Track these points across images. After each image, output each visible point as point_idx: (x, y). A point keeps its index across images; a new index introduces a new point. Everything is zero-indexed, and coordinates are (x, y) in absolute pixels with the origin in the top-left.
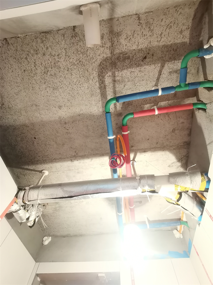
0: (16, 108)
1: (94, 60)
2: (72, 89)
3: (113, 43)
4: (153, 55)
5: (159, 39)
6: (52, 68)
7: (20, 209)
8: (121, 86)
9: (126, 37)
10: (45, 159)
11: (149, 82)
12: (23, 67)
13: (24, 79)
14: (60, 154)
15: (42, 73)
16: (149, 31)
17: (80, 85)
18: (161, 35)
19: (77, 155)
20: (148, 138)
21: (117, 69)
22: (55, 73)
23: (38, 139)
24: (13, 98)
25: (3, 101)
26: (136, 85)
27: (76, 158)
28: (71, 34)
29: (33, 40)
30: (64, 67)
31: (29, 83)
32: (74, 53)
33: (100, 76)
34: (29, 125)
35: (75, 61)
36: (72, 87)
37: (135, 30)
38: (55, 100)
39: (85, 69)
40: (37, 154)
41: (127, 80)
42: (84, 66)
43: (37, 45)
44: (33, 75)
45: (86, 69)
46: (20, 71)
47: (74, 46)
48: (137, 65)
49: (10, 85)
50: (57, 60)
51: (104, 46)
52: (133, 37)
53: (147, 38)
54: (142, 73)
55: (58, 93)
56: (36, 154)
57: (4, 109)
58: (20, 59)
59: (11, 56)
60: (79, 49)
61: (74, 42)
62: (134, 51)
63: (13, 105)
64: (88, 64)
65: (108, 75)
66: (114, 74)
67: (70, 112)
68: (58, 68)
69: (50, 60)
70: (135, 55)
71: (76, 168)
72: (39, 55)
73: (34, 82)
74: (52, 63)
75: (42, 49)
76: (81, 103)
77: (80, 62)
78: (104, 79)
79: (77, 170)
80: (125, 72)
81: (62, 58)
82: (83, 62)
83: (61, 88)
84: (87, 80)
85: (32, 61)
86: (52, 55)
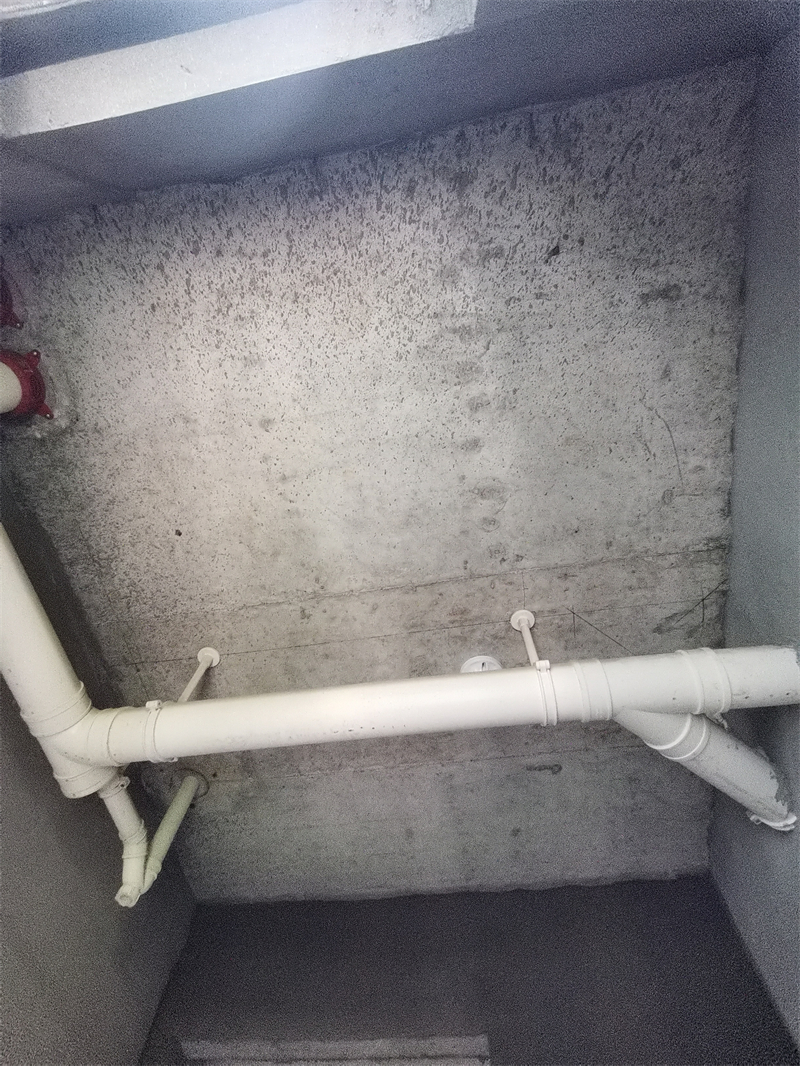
0: (119, 432)
1: (382, 266)
2: (308, 361)
4: (582, 242)
5: (602, 190)
6: (243, 297)
8: (476, 347)
9: (487, 189)
10: (211, 606)
11: (570, 333)
12: (149, 295)
13: (152, 335)
14: (263, 587)
15: (208, 312)
16: (565, 165)
18: (607, 175)
20: (575, 524)
21: (461, 290)
22: (253, 312)
23: (188, 537)
24: (111, 397)
25: (78, 410)
26: (528, 341)
27: (318, 602)
28: (306, 186)
29: (184, 207)
30: (284, 291)
31: (167, 347)
32: (315, 245)
33: (403, 316)
34: (160, 488)
35: (318, 271)
36: (308, 356)
37: (517, 164)
38: (248, 399)
39: (351, 293)
40: (185, 590)
41: (494, 327)
42: (350, 285)
43: (195, 223)
44: (179, 320)
45: (357, 293)
46: (137, 308)
47: (317, 222)
48: (528, 274)
49: (101, 353)
50: (260, 267)
51: (416, 218)
52: (513, 187)
53: (560, 186)
54: (546, 303)
55: (260, 376)
56: (182, 588)
57: (81, 434)
58: (138, 268)
59: (109, 261)
60: (335, 233)
61: (318, 208)
62: (517, 232)
63: (110, 421)
64: (365, 279)
65: (430, 311)
66: (450, 309)
67: (302, 439)
68: (263, 296)
69: (239, 269)
70: (522, 245)
71: (320, 640)
72: (203, 256)
73: (182, 342)
74: (244, 279)
75: (213, 233)
76: (338, 408)
77: (335, 274)
78: (416, 326)
79: (322, 647)
80: (487, 299)
81: (275, 262)
82: (347, 272)
83: (270, 359)
84: (359, 330)
85: (177, 276)
86: (244, 255)
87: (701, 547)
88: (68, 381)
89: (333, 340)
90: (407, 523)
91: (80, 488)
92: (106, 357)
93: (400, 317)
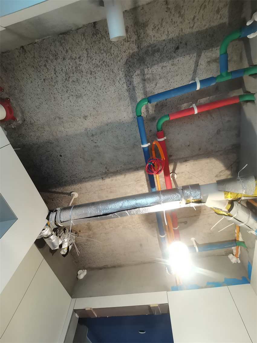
0: (38, 124)
1: (119, 59)
2: (97, 95)
3: (138, 35)
4: (186, 44)
5: (192, 25)
6: (73, 74)
7: (52, 235)
8: (152, 85)
9: (153, 27)
10: (74, 178)
11: (184, 77)
12: (43, 76)
13: (45, 90)
14: (89, 171)
15: (63, 80)
16: (179, 17)
17: (106, 89)
18: (194, 19)
19: (108, 172)
20: (188, 143)
21: (146, 65)
22: (77, 79)
23: (64, 157)
24: (34, 112)
25: (24, 117)
26: (170, 81)
27: (107, 175)
28: (91, 32)
29: (51, 44)
30: (87, 70)
31: (50, 93)
32: (96, 52)
33: (127, 76)
34: (53, 141)
35: (98, 63)
36: (97, 93)
37: (162, 18)
38: (79, 109)
39: (109, 70)
40: (65, 174)
41: (158, 77)
42: (109, 66)
43: (55, 49)
44: (53, 84)
45: (111, 69)
46: (39, 81)
47: (96, 45)
48: (169, 58)
49: (30, 97)
50: (78, 63)
51: (129, 40)
52: (162, 26)
53: (178, 25)
54: (175, 67)
55: (82, 101)
57: (26, 125)
58: (38, 67)
59: (29, 65)
60: (102, 48)
61: (96, 40)
62: (164, 42)
63: (35, 120)
64: (113, 64)
65: (136, 74)
66: (143, 72)
67: (97, 122)
68: (80, 73)
69: (71, 64)
70: (166, 47)
71: (109, 187)
72: (59, 60)
73: (55, 91)
74: (73, 67)
75: (62, 52)
76: (108, 110)
77: (104, 63)
78: (132, 79)
79: (109, 189)
80: (155, 67)
81: (83, 60)
82: (108, 62)
83: (84, 95)
84: (113, 82)
85: (51, 68)
86: (73, 59)
87: (230, 148)
88: (20, 108)
89: (105, 86)
90: (133, 147)
92: (31, 99)
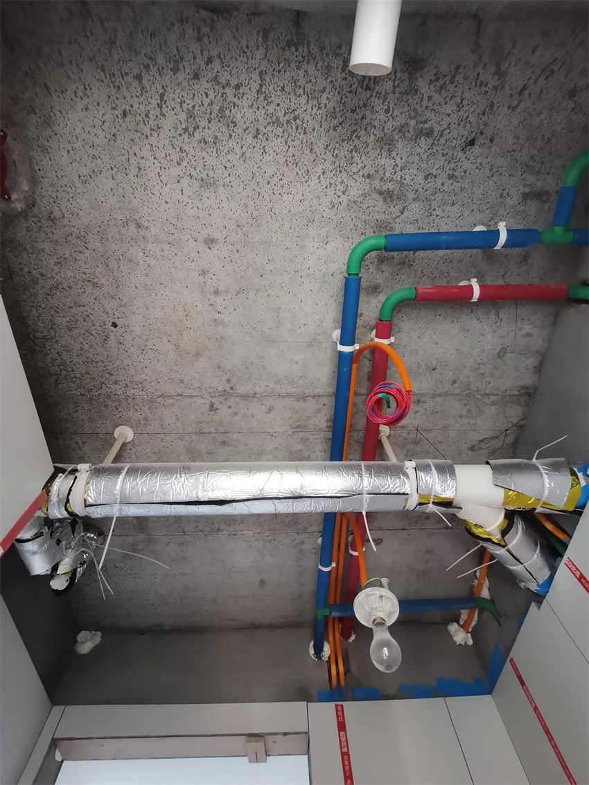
0: (72, 224)
1: (335, 122)
2: (257, 194)
4: (492, 140)
5: (514, 103)
6: (210, 122)
7: (41, 534)
8: (394, 210)
10: (133, 391)
11: (466, 213)
12: (124, 100)
13: (118, 139)
14: (182, 381)
15: (176, 129)
16: (494, 74)
17: (282, 186)
18: (522, 91)
19: (230, 392)
20: (434, 364)
21: (393, 158)
22: (216, 138)
23: (123, 330)
24: (69, 190)
25: (36, 196)
26: (434, 213)
27: (226, 399)
28: (286, 35)
29: (173, 25)
30: (248, 125)
31: (131, 153)
32: (283, 88)
33: (343, 171)
34: (104, 283)
35: (280, 114)
36: (257, 189)
37: (459, 64)
38: (198, 218)
39: (305, 141)
40: (112, 375)
41: (411, 195)
42: (305, 133)
43: (179, 44)
44: (147, 130)
45: (309, 142)
46: (110, 111)
47: (288, 69)
48: (447, 157)
49: (69, 147)
50: (231, 98)
52: (452, 81)
54: (455, 184)
55: (212, 198)
56: (109, 373)
57: (35, 219)
58: (117, 73)
60: (302, 82)
61: (292, 57)
62: (447, 119)
63: (64, 211)
64: (318, 130)
65: (365, 172)
66: (381, 173)
67: (238, 261)
68: (228, 125)
69: (211, 94)
70: (448, 131)
71: (222, 430)
72: (181, 76)
73: (146, 152)
74: (214, 106)
75: (195, 58)
76: (274, 240)
77: (295, 120)
78: (352, 182)
79: (222, 435)
80: (411, 171)
81: (245, 96)
82: (305, 121)
83: (224, 185)
84: (304, 175)
85: (153, 89)
86: (219, 83)
87: (515, 392)
88: (31, 168)
89: (281, 179)
90: (310, 345)
91: (26, 270)
92: (71, 152)
93: (340, 172)
